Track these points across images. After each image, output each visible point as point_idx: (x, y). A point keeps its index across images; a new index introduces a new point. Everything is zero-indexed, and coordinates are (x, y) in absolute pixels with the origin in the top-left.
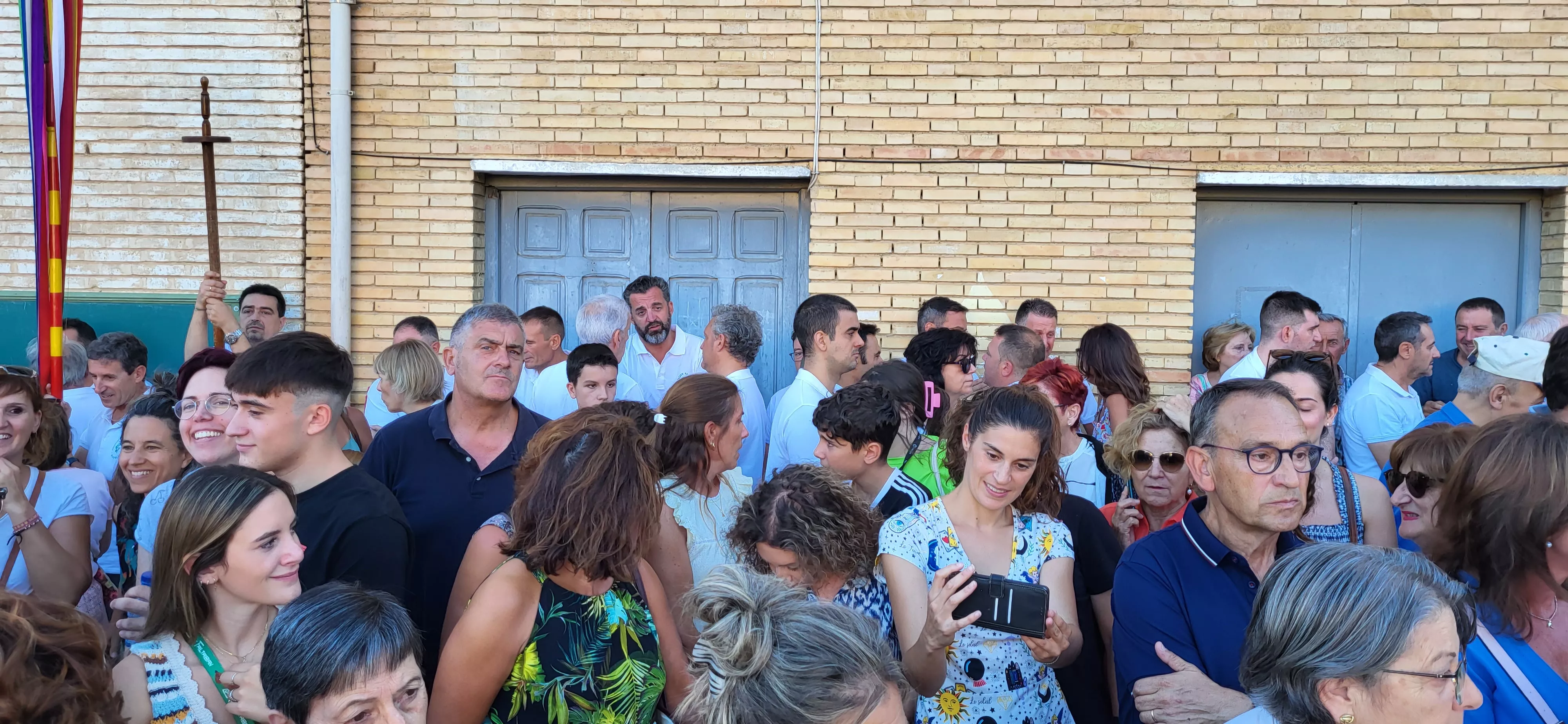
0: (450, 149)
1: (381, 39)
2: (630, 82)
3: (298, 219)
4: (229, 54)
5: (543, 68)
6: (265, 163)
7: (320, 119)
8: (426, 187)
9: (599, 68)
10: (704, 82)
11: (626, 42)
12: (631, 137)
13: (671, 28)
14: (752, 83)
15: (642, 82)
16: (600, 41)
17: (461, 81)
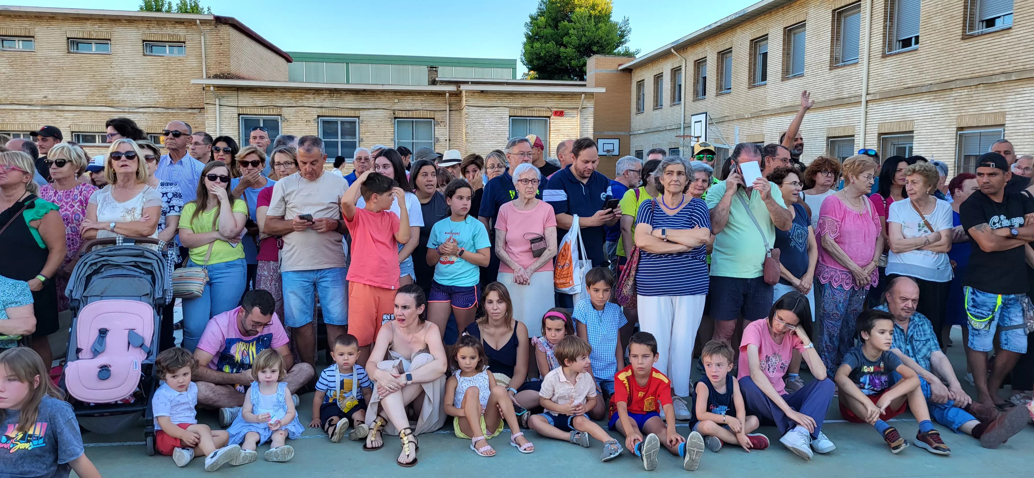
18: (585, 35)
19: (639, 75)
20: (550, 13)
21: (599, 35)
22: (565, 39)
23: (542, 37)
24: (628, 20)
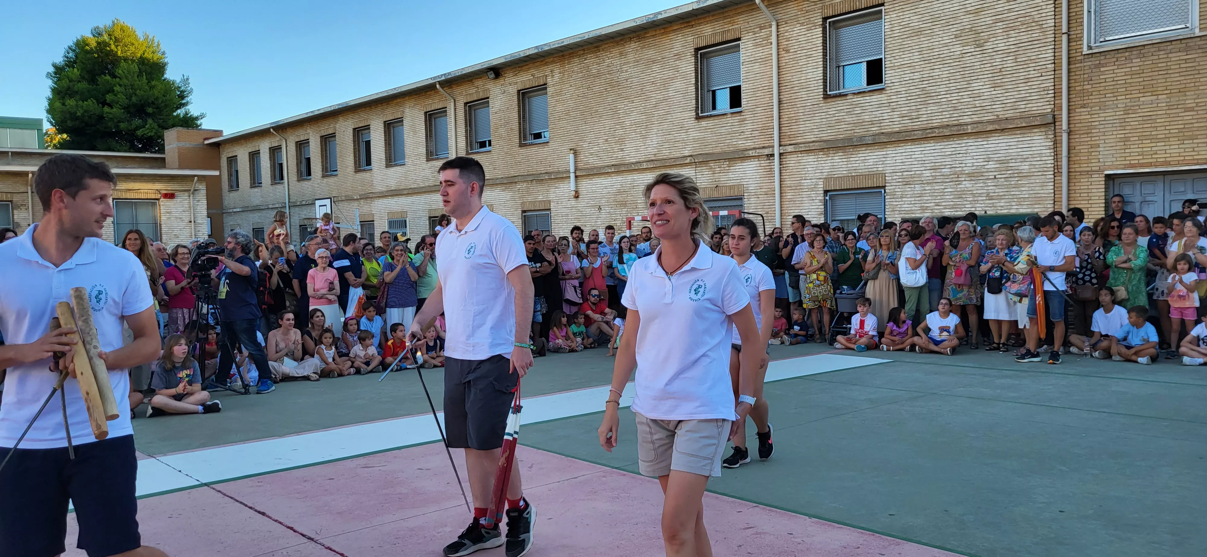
0: (1097, 168)
1: (1077, 140)
2: (1154, 145)
3: (1052, 191)
4: (1034, 149)
5: (1126, 143)
6: (1043, 177)
7: (1059, 164)
8: (1090, 180)
9: (1144, 142)
10: (1179, 142)
11: (1153, 133)
12: (1155, 160)
13: (1167, 128)
14: (1195, 141)
15: (1158, 144)
16: (1144, 134)
17: (1101, 149)
18: (136, 94)
19: (229, 150)
20: (83, 63)
21: (154, 94)
22: (109, 97)
23: (77, 92)
24: (188, 79)
